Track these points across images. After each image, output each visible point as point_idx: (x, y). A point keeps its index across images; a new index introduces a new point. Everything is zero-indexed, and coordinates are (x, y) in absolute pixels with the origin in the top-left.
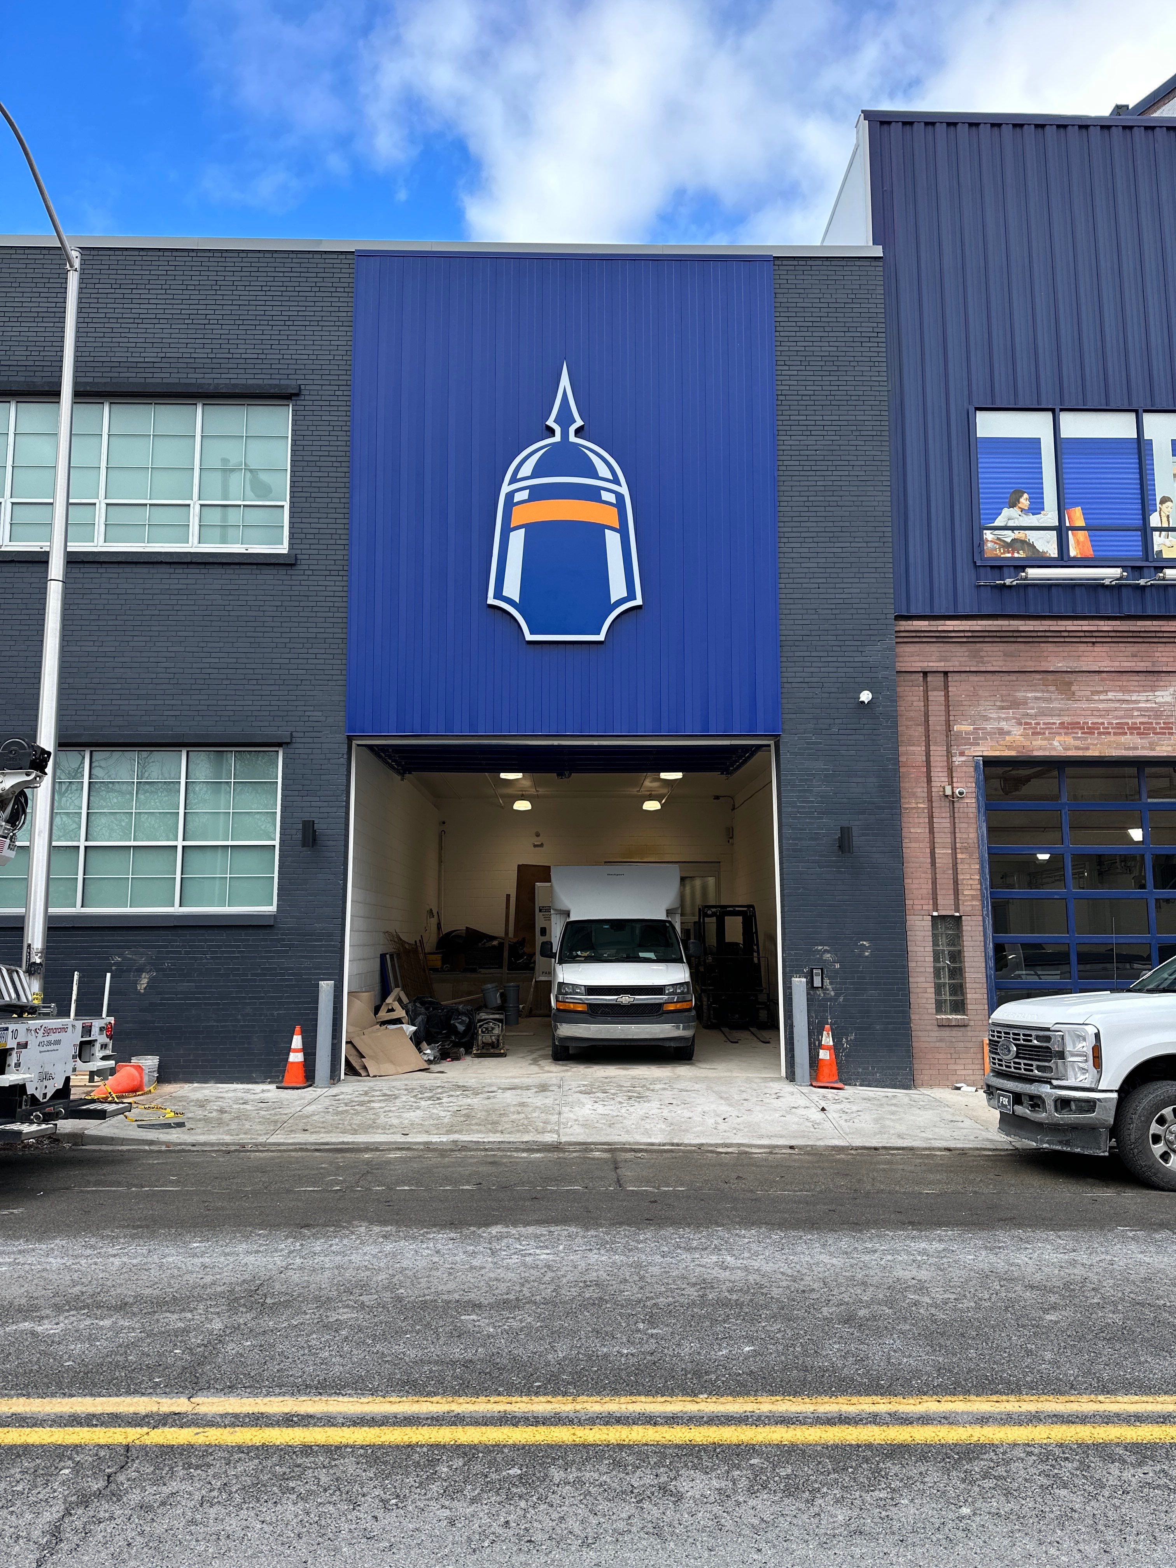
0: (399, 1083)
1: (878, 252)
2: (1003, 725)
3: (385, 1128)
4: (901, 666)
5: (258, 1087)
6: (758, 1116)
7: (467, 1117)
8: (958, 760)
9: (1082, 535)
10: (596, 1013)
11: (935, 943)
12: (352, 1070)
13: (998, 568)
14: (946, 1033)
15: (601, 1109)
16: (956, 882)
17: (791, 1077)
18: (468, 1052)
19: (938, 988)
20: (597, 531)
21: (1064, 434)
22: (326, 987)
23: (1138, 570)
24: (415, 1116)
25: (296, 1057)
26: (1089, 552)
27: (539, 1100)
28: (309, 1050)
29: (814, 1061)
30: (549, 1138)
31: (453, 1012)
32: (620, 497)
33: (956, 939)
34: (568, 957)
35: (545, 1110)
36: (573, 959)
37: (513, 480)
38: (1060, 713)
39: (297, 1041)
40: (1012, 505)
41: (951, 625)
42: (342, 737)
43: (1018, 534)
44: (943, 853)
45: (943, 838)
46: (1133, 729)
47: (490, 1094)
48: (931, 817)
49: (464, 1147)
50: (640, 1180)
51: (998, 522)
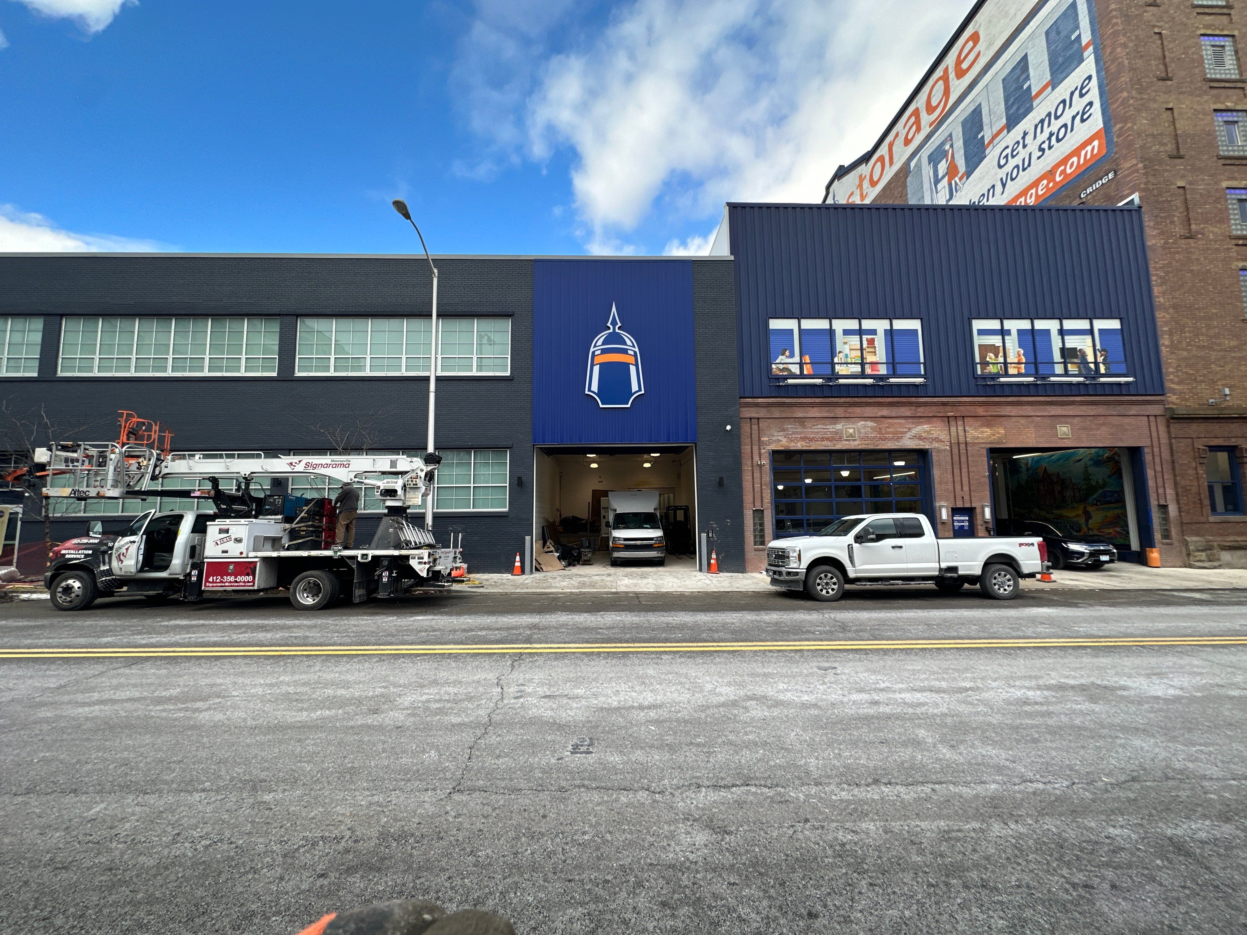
0: (555, 574)
1: (732, 258)
2: (779, 438)
3: (555, 587)
4: (741, 416)
5: (505, 575)
6: (688, 582)
7: (584, 584)
8: (763, 451)
9: (809, 366)
10: (628, 548)
11: (754, 520)
12: (537, 570)
13: (778, 378)
14: (757, 553)
15: (631, 581)
16: (762, 497)
17: (700, 570)
18: (578, 564)
19: (755, 536)
20: (626, 366)
21: (802, 327)
22: (528, 538)
23: (830, 379)
24: (565, 584)
25: (518, 564)
26: (812, 373)
27: (609, 579)
28: (522, 561)
29: (709, 564)
30: (614, 590)
31: (572, 548)
32: (635, 352)
33: (762, 518)
34: (616, 527)
35: (611, 581)
36: (618, 528)
37: (595, 346)
38: (800, 433)
39: (518, 558)
40: (783, 354)
41: (760, 400)
42: (531, 445)
43: (785, 366)
44: (757, 486)
45: (757, 480)
46: (827, 439)
47: (590, 577)
48: (753, 473)
49: (584, 593)
50: (646, 601)
51: (777, 361)
